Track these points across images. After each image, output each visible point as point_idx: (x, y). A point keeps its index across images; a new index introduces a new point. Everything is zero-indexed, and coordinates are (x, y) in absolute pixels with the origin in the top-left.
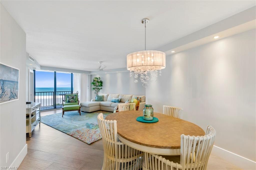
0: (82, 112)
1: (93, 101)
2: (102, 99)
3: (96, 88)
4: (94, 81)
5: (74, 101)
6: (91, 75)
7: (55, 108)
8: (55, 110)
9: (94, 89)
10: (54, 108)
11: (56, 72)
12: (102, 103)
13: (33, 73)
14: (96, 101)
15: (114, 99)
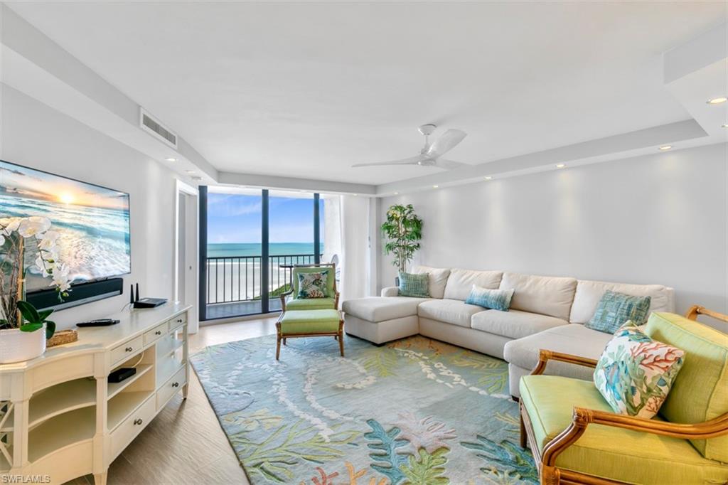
0: (351, 339)
1: (390, 294)
2: (424, 290)
3: (398, 246)
4: (391, 218)
5: (320, 292)
6: (380, 200)
7: (265, 310)
8: (263, 318)
9: (390, 247)
10: (261, 312)
11: (267, 191)
12: (427, 304)
13: (196, 196)
14: (399, 294)
15: (477, 292)
